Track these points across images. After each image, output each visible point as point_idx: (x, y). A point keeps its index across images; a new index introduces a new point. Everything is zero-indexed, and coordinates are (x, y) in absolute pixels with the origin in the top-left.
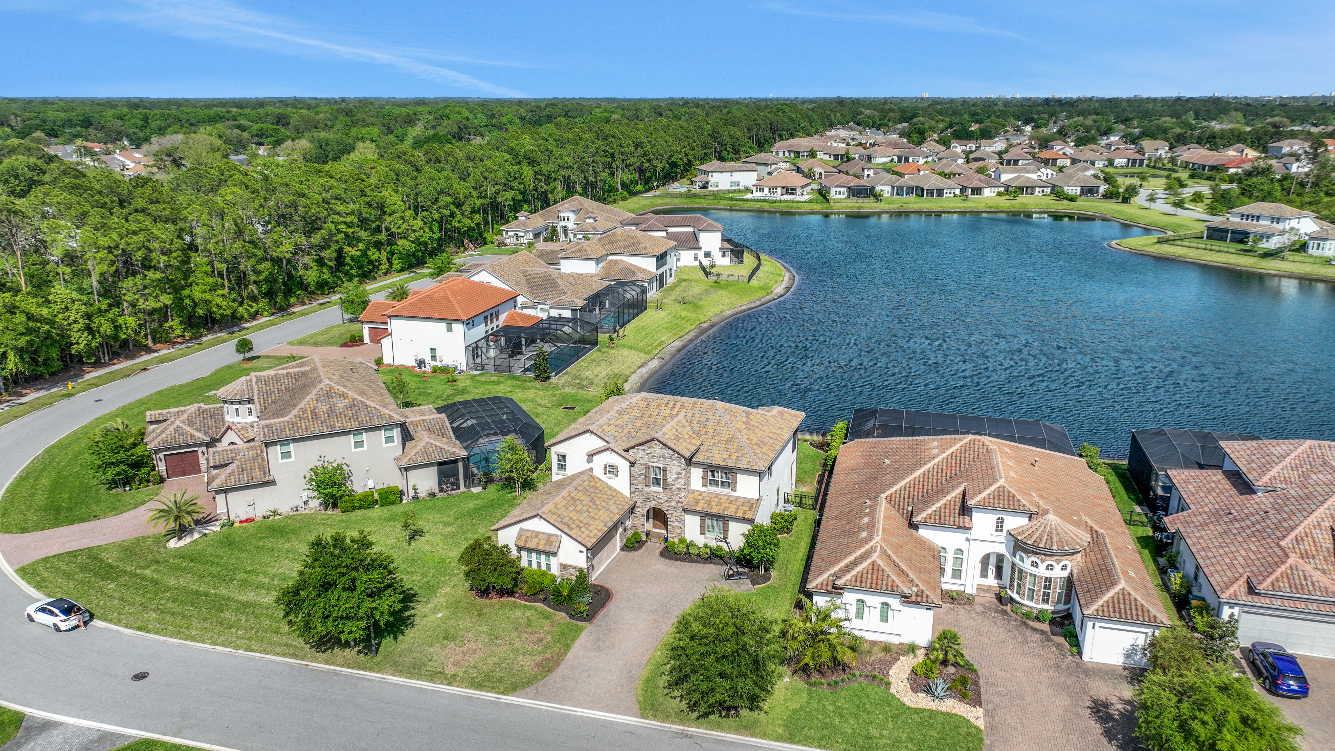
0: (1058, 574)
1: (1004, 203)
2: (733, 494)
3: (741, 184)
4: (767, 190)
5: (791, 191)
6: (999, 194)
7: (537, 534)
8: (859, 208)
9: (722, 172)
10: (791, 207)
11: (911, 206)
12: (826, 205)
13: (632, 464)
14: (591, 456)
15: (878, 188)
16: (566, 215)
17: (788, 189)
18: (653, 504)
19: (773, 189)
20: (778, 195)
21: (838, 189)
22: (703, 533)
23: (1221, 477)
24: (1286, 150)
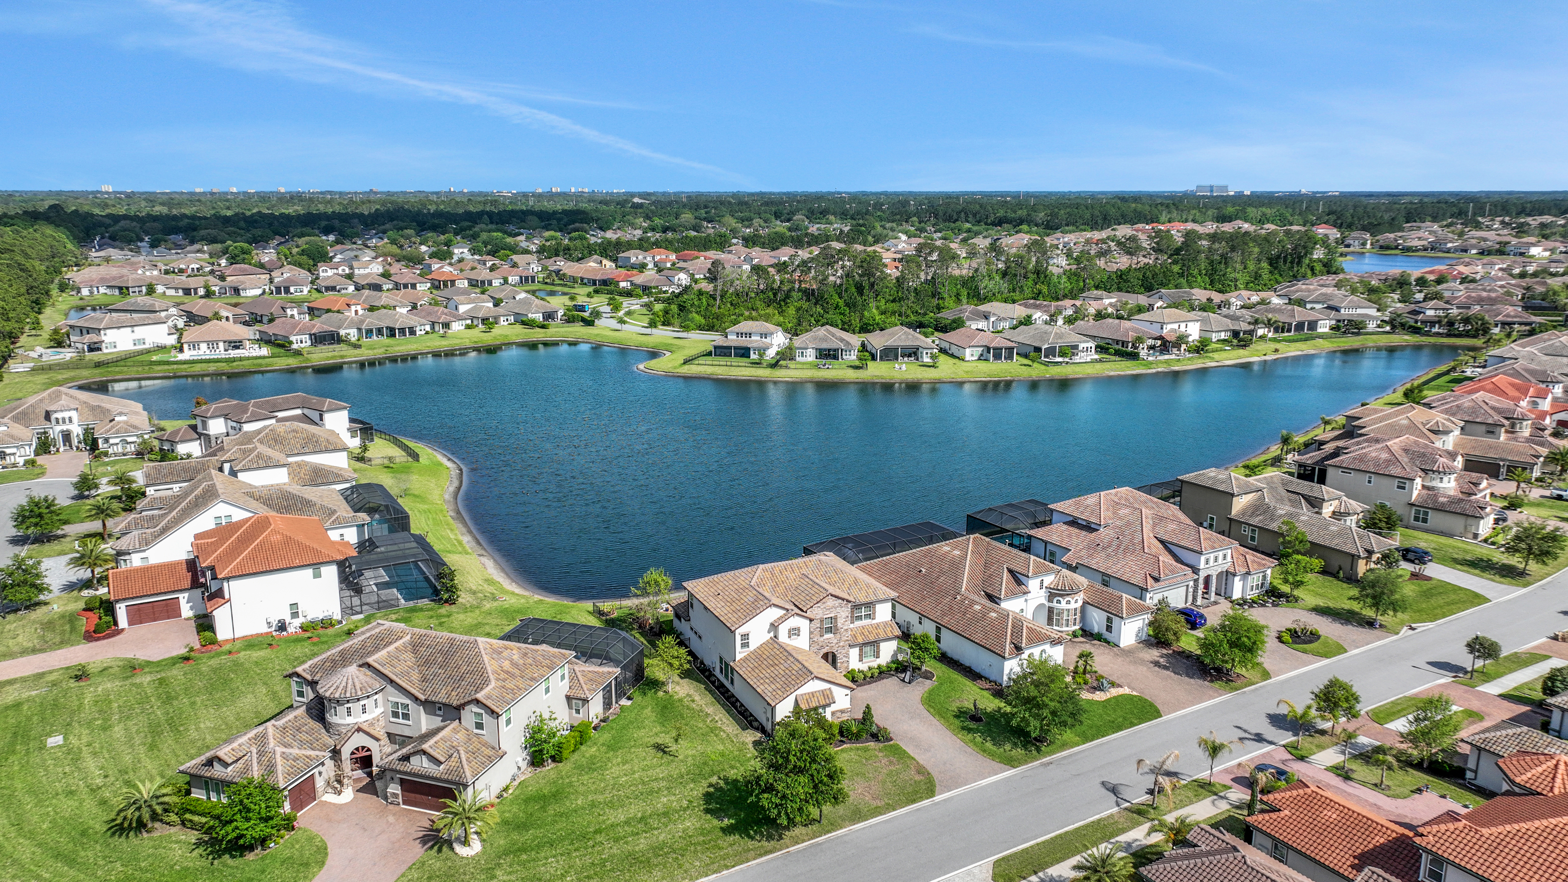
2: (874, 622)
3: (147, 342)
4: (204, 346)
5: (237, 345)
6: (468, 327)
7: (813, 694)
8: (342, 357)
9: (119, 328)
10: (260, 365)
11: (397, 349)
12: (300, 358)
13: (811, 620)
14: (774, 627)
15: (342, 332)
16: (66, 415)
17: (230, 342)
18: (825, 651)
19: (212, 344)
20: (221, 352)
21: (299, 337)
22: (861, 660)
23: (1065, 527)
24: (633, 260)
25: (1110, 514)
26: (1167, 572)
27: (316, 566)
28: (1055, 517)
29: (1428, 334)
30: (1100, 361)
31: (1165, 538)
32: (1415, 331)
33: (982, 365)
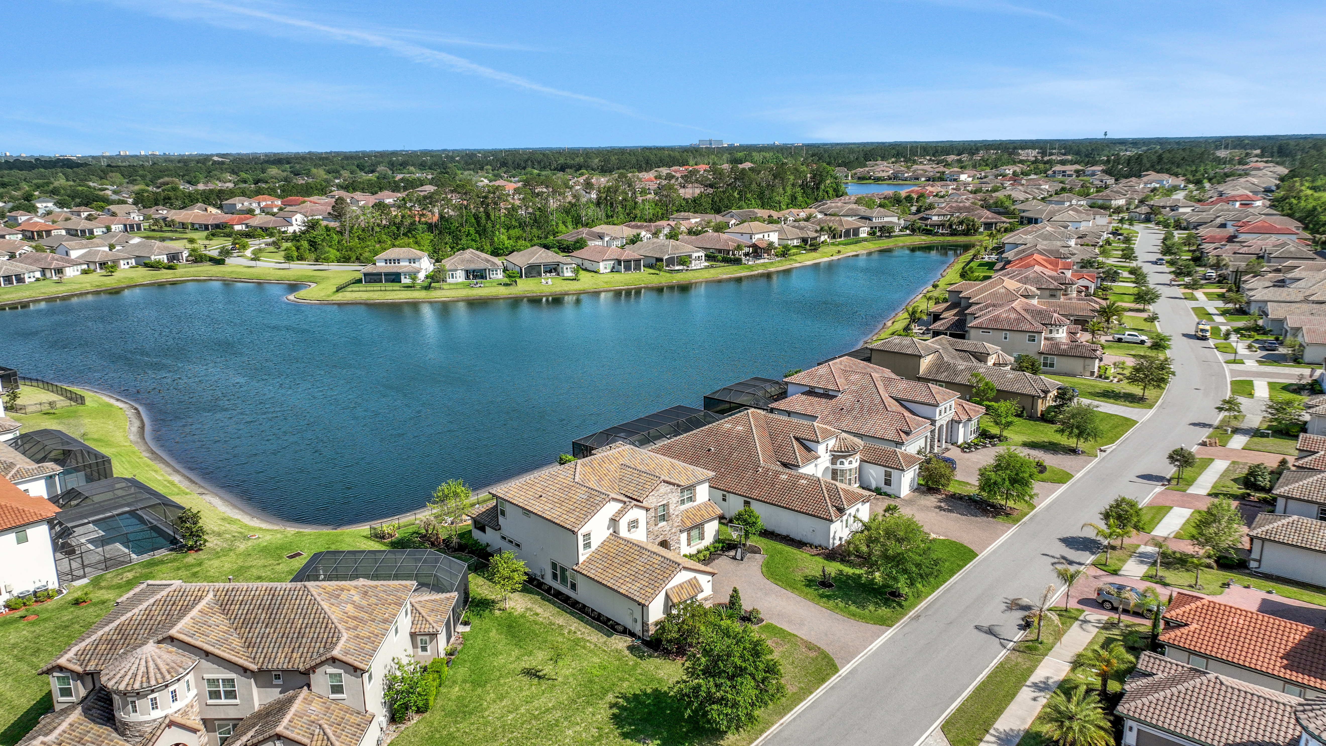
2: (695, 504)
6: (85, 272)
7: (681, 586)
11: (6, 297)
13: (647, 510)
18: (659, 540)
22: (689, 544)
23: (804, 397)
25: (843, 380)
26: (914, 425)
27: (19, 529)
28: (790, 389)
29: (936, 234)
30: (712, 267)
31: (900, 396)
32: (928, 232)
33: (617, 276)
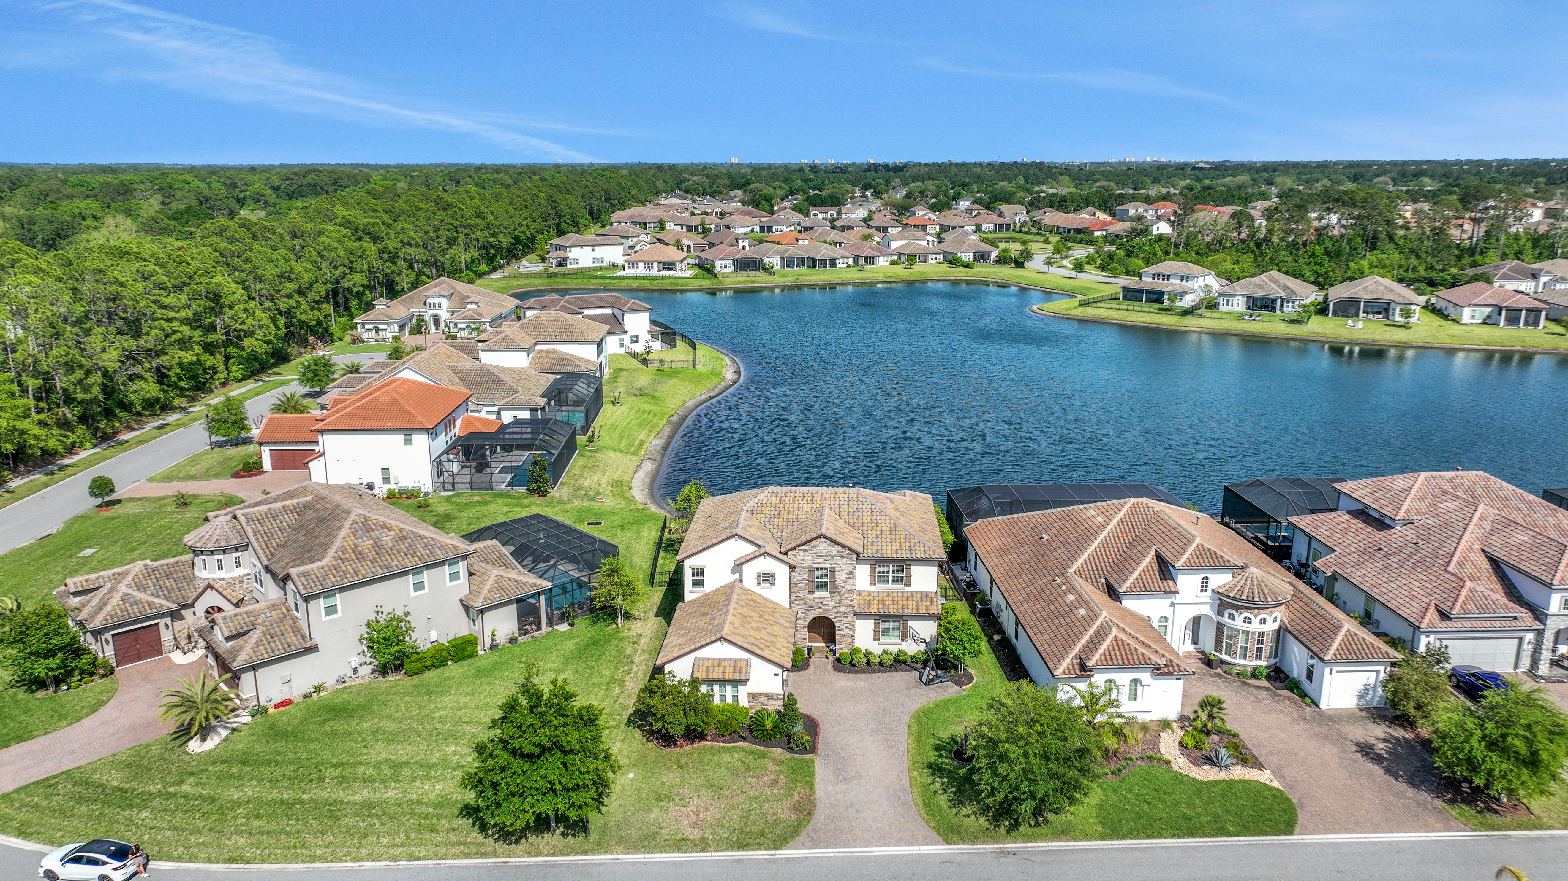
0: (1271, 626)
1: (900, 272)
2: (907, 589)
3: (605, 260)
4: (641, 265)
5: (669, 266)
6: (893, 263)
7: (720, 661)
8: (753, 282)
9: (581, 246)
10: (677, 284)
11: (807, 278)
12: (715, 281)
13: (793, 568)
14: (738, 567)
15: (766, 260)
16: (436, 300)
17: (665, 264)
18: (817, 613)
19: (648, 264)
20: (655, 271)
21: (723, 262)
22: (876, 638)
23: (1347, 517)
24: (1132, 213)
25: (1423, 506)
26: (1471, 606)
27: (408, 431)
28: (1343, 501)
31: (1498, 554)
